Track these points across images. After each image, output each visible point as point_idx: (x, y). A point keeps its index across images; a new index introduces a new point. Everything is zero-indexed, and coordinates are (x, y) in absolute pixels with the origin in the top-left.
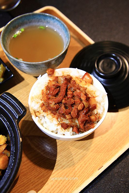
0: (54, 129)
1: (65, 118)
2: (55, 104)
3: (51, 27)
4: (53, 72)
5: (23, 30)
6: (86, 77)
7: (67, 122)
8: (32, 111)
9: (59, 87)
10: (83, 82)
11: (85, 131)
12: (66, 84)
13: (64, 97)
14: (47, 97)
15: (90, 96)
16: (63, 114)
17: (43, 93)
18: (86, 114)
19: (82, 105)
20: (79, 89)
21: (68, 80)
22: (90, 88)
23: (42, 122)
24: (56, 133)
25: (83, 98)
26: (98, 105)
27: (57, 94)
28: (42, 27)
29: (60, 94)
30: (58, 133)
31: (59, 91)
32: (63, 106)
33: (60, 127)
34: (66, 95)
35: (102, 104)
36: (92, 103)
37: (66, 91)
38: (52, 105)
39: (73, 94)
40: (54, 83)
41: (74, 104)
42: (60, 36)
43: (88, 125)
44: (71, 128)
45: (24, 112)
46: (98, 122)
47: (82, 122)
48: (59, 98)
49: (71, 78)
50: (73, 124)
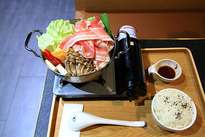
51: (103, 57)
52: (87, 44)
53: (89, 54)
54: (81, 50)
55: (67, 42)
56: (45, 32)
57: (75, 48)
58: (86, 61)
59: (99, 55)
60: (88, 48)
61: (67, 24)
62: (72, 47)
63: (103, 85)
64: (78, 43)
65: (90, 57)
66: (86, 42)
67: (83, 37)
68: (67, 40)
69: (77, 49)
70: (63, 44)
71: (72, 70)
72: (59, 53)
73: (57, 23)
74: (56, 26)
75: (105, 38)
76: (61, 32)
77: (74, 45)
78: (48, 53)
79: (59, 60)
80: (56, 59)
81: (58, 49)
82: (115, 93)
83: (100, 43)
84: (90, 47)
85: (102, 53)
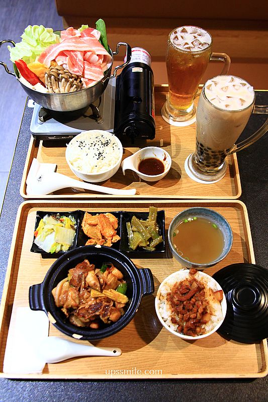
0: (166, 317)
1: (178, 315)
2: (178, 300)
3: (223, 231)
4: (195, 273)
5: (195, 218)
6: (219, 293)
7: (178, 319)
8: (158, 293)
9: (190, 290)
10: (212, 297)
11: (187, 335)
12: (196, 292)
13: (188, 300)
14: (175, 291)
15: (208, 312)
16: (178, 312)
17: (175, 285)
18: (194, 323)
19: (196, 315)
20: (202, 303)
21: (201, 289)
22: (214, 305)
23: (161, 306)
24: (165, 321)
25: (201, 310)
26: (210, 322)
27: (185, 294)
28: (215, 226)
29: (186, 296)
30: (166, 322)
31: (188, 292)
32: (181, 307)
33: (170, 319)
34: (190, 299)
35: (214, 324)
36: (206, 318)
37: (192, 297)
38: (176, 299)
39: (195, 302)
40: (188, 284)
41: (191, 310)
42: (224, 242)
43: (191, 332)
44: (178, 326)
45: (152, 292)
46: (201, 335)
47: (187, 327)
48: (183, 298)
49: (204, 288)
50: (181, 324)
51: (95, 74)
52: (74, 56)
53: (76, 69)
54: (66, 62)
55: (49, 53)
56: (20, 40)
57: (59, 61)
58: (73, 77)
59: (90, 71)
61: (49, 32)
62: (54, 60)
63: (97, 121)
64: (62, 54)
65: (78, 74)
66: (72, 53)
67: (69, 46)
68: (49, 51)
69: (61, 61)
70: (44, 56)
71: (54, 87)
72: (38, 67)
73: (35, 28)
74: (34, 32)
75: (99, 50)
76: (41, 39)
77: (57, 57)
78: (22, 64)
79: (38, 78)
80: (33, 75)
81: (37, 62)
82: (112, 130)
83: (91, 56)
84: (77, 60)
85: (93, 68)
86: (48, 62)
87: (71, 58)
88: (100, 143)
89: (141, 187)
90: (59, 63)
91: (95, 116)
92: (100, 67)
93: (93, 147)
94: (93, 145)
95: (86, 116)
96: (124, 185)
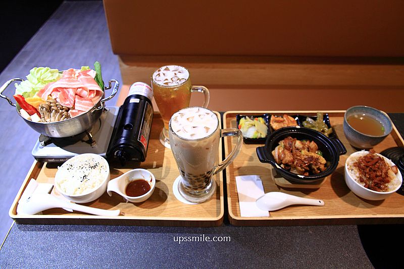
51: (85, 106)
52: (67, 92)
53: (67, 102)
55: (47, 89)
56: (25, 79)
57: (54, 95)
58: (63, 109)
59: (80, 103)
60: (68, 96)
61: (52, 73)
62: (50, 95)
63: (91, 145)
64: (56, 90)
65: (68, 106)
66: (65, 90)
67: (62, 84)
68: (47, 87)
69: (57, 95)
70: (42, 91)
71: (45, 118)
72: (36, 100)
74: (37, 72)
75: (91, 86)
76: (41, 78)
77: (52, 92)
78: (21, 99)
79: (36, 109)
80: (31, 107)
81: (36, 97)
82: (105, 154)
83: (81, 91)
84: (69, 96)
85: (83, 102)
86: (45, 96)
87: (64, 93)
88: (88, 166)
89: (128, 207)
90: (54, 97)
91: (90, 142)
92: (91, 100)
93: (81, 170)
94: (81, 168)
95: (83, 141)
96: (112, 206)
